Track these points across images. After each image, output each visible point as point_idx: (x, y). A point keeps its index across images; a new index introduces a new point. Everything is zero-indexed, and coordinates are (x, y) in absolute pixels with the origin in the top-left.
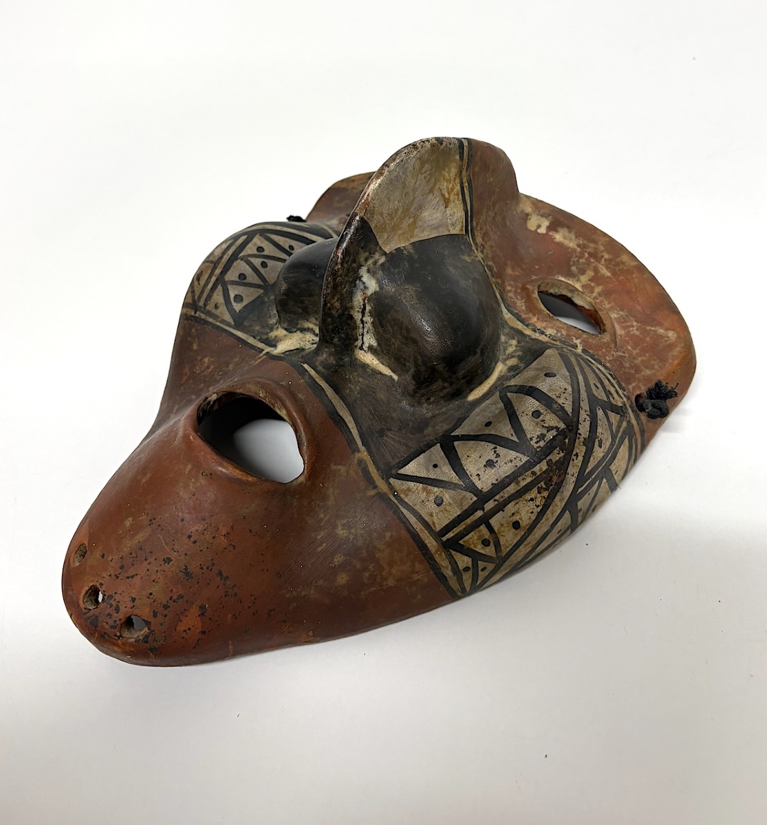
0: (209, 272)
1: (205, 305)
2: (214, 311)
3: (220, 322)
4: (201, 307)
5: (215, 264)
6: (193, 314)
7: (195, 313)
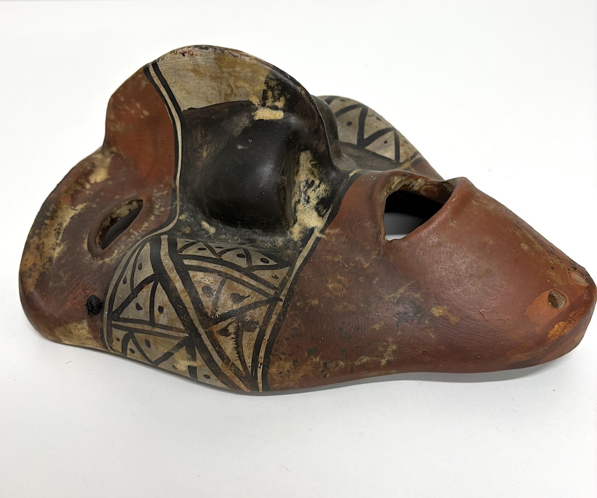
0: (235, 284)
1: (274, 288)
2: (280, 280)
3: (290, 277)
4: (276, 293)
5: (227, 278)
6: (281, 304)
7: (281, 300)
